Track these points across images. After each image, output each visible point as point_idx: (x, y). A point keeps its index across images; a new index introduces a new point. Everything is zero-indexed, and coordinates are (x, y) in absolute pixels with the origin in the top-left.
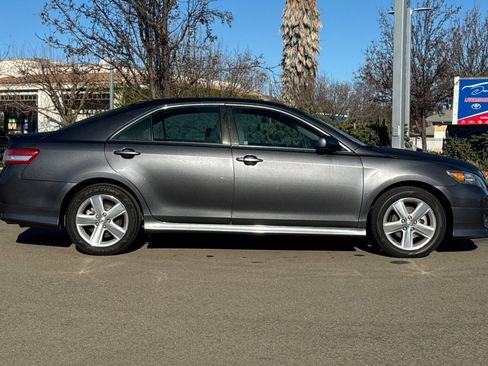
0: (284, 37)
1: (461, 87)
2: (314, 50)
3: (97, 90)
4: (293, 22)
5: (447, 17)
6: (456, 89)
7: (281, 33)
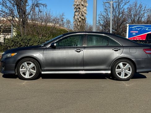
0: (75, 9)
1: (129, 28)
2: (85, 13)
3: (7, 26)
4: (78, 3)
5: (125, 4)
6: (128, 28)
7: (74, 7)
